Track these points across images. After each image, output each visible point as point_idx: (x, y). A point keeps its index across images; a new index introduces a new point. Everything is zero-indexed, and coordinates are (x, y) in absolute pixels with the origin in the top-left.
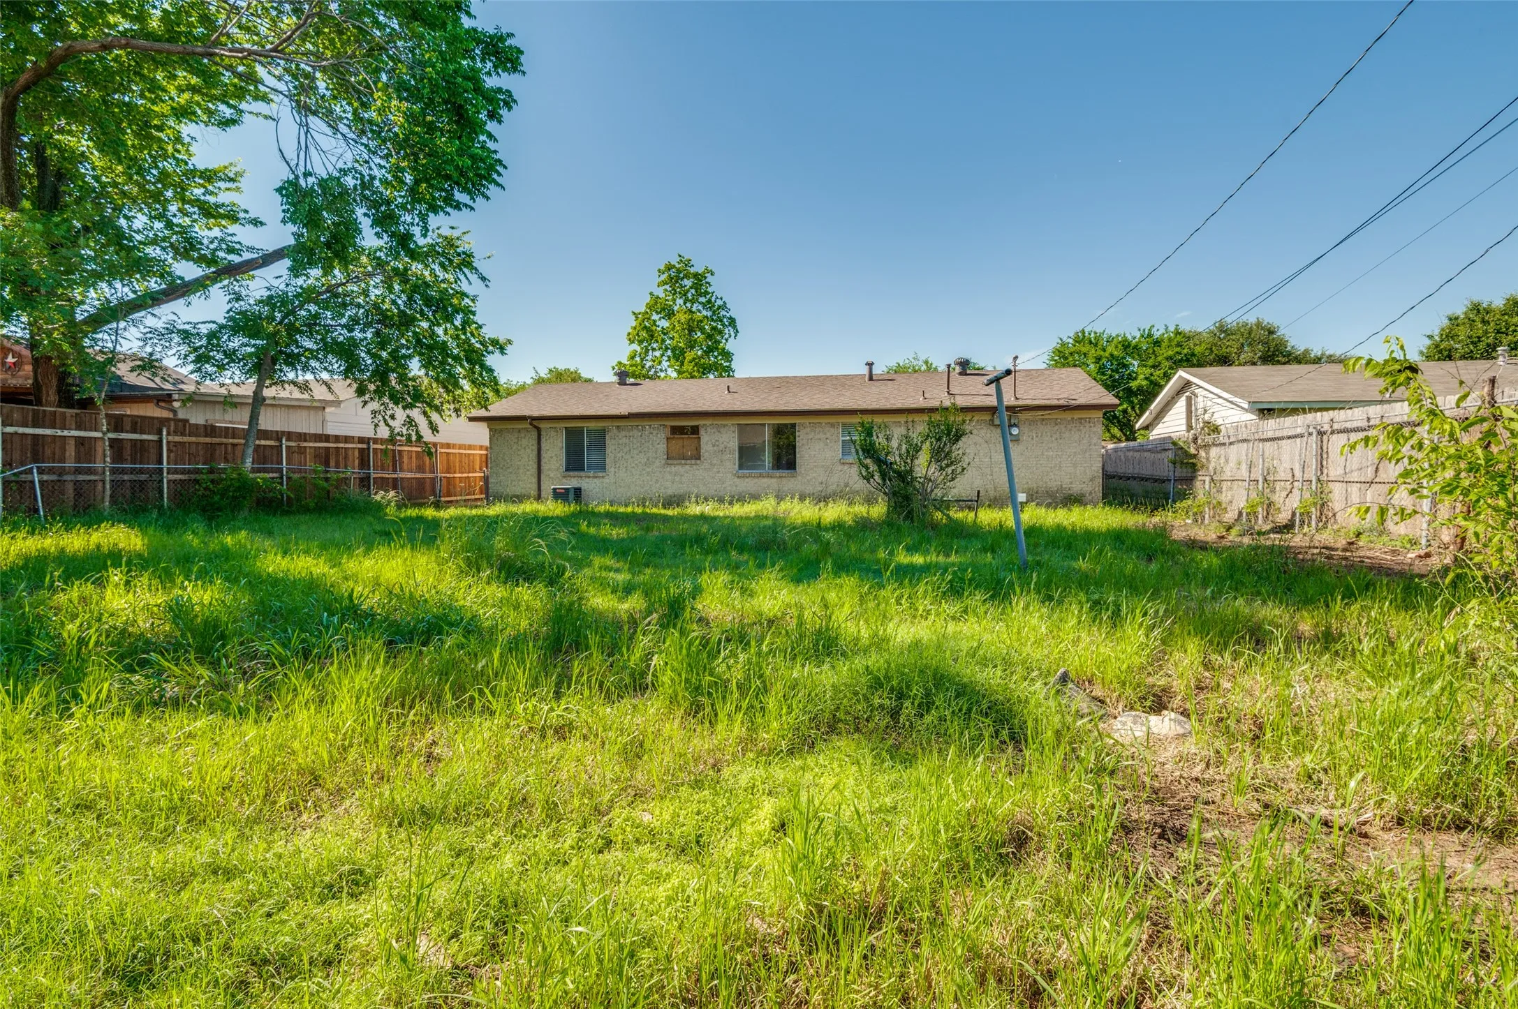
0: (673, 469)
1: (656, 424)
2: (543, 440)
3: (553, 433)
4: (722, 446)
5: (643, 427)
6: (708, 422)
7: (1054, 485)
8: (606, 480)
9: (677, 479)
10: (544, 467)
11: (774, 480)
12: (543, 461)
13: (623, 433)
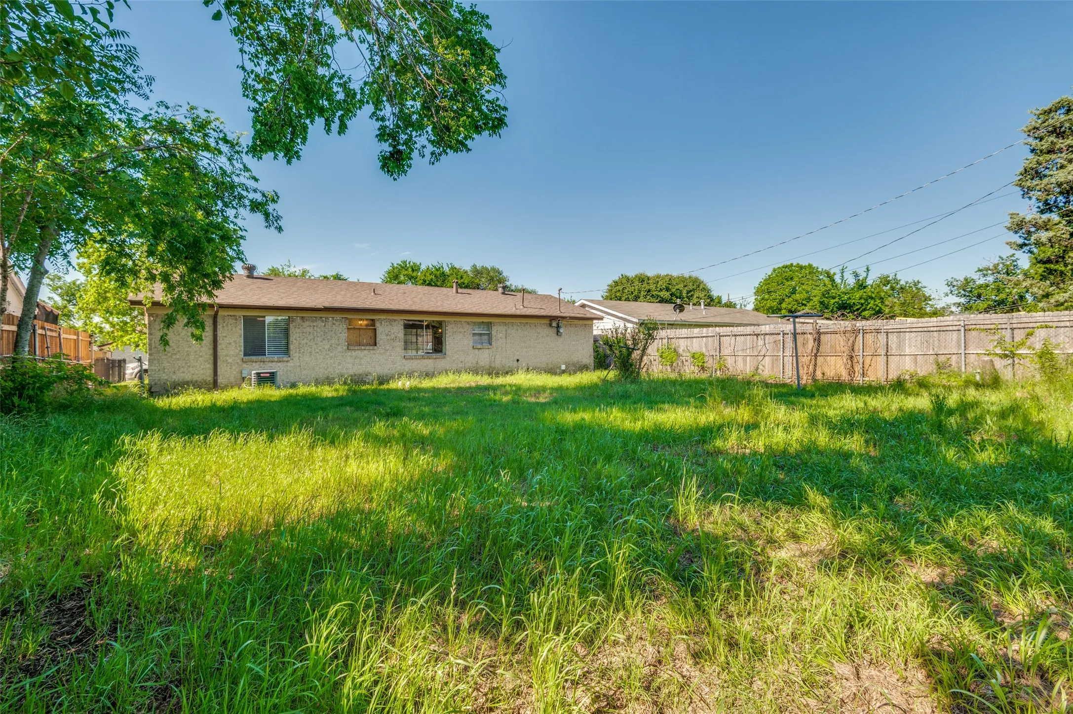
0: (354, 354)
1: (338, 316)
2: (219, 327)
3: (232, 321)
4: (393, 336)
5: (327, 318)
6: (383, 317)
7: (575, 360)
8: (291, 364)
9: (357, 361)
10: (220, 353)
11: (431, 361)
12: (219, 347)
13: (307, 323)
